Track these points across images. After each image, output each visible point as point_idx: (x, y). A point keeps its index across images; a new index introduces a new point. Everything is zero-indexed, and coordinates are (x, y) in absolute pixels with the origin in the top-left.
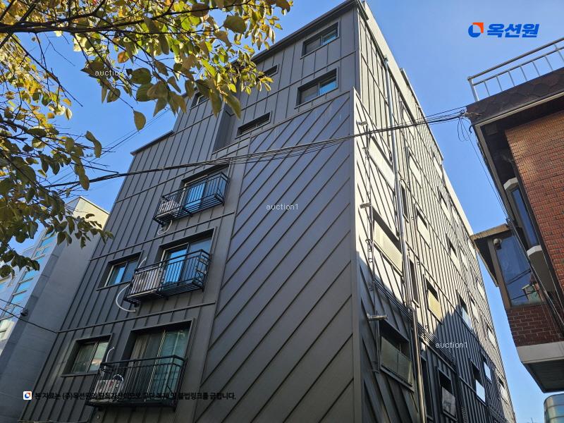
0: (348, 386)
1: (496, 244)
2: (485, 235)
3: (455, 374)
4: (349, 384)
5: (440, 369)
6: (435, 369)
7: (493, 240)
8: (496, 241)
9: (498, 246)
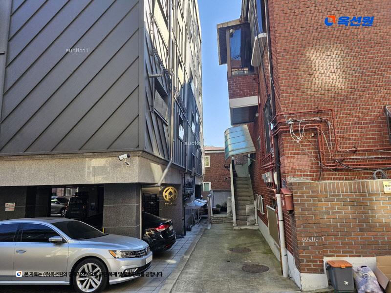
0: (135, 119)
1: (231, 33)
2: (226, 26)
3: (185, 118)
4: (136, 118)
5: (179, 114)
6: (178, 113)
7: (230, 29)
8: (231, 31)
9: (232, 35)
